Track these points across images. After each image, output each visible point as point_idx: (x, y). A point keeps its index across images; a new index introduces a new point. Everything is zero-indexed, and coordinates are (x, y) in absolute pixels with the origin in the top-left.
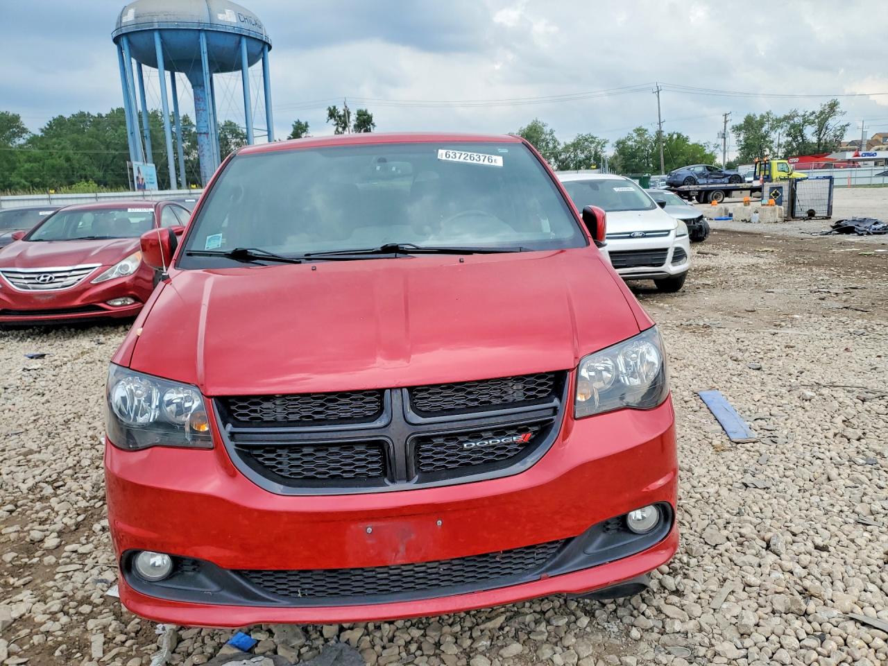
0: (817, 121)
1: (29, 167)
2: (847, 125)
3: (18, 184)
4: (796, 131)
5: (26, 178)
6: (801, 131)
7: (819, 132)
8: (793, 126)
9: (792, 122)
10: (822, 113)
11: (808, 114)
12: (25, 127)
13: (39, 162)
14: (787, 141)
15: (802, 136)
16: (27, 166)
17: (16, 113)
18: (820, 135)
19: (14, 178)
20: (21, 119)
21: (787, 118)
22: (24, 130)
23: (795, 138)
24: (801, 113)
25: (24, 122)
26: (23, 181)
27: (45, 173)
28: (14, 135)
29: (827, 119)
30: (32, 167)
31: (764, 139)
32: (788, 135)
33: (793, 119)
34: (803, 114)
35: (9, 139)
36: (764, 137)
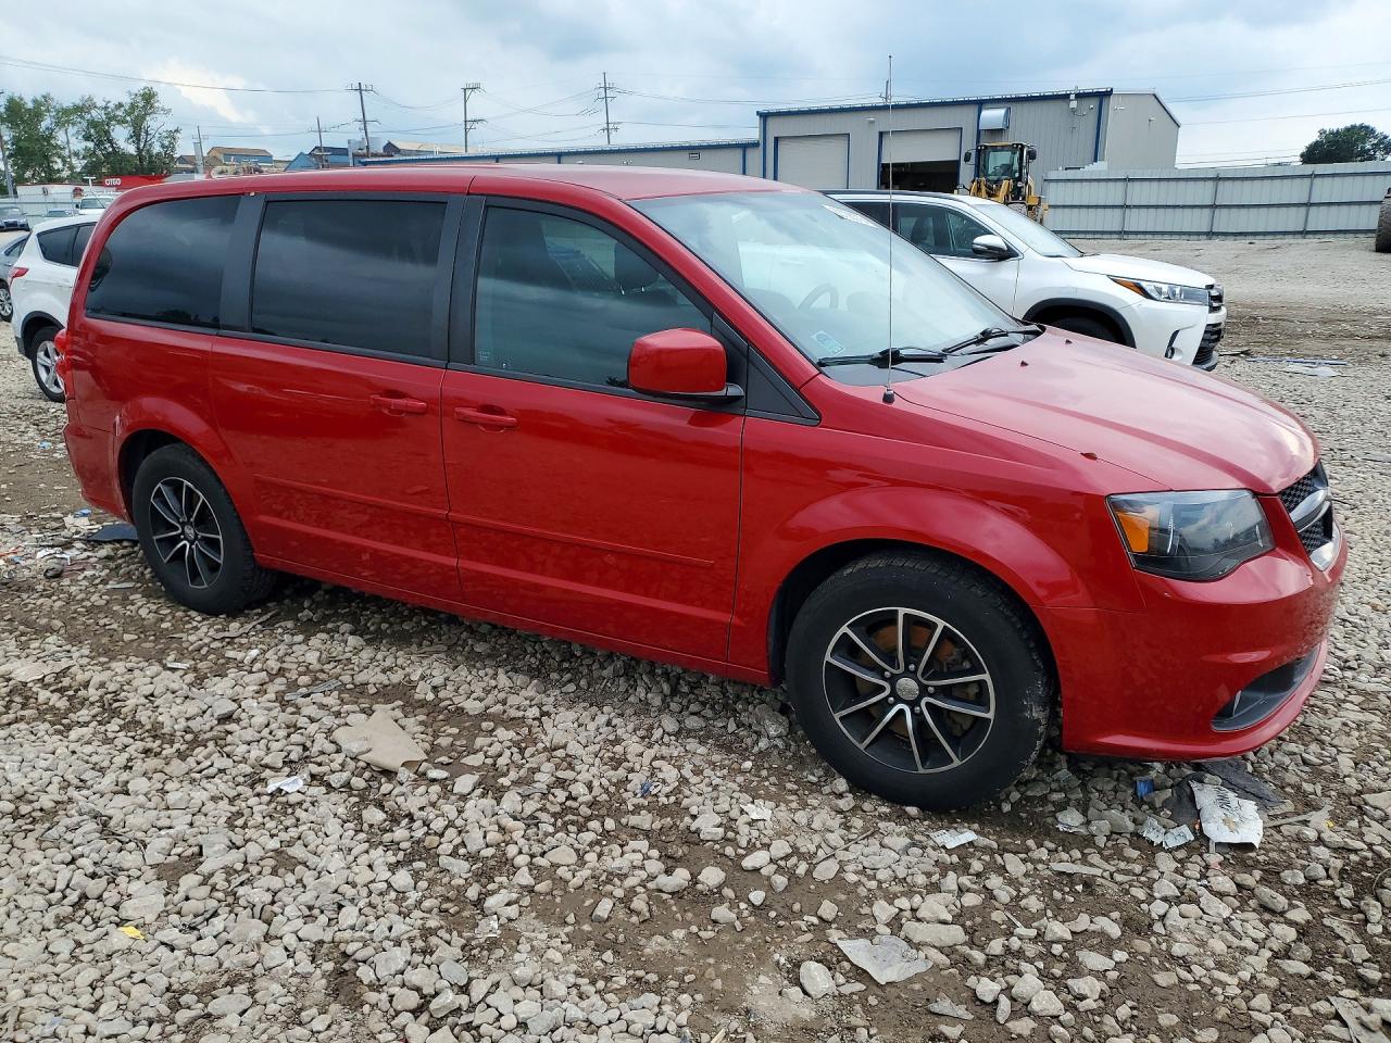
0: (128, 118)
2: (177, 131)
4: (98, 133)
6: (107, 133)
7: (136, 136)
8: (93, 124)
9: (88, 117)
10: (133, 106)
11: (111, 105)
14: (86, 149)
15: (111, 141)
18: (138, 144)
21: (79, 110)
23: (99, 143)
24: (100, 104)
29: (143, 118)
31: (48, 142)
32: (87, 138)
33: (89, 113)
34: (104, 104)
36: (48, 138)
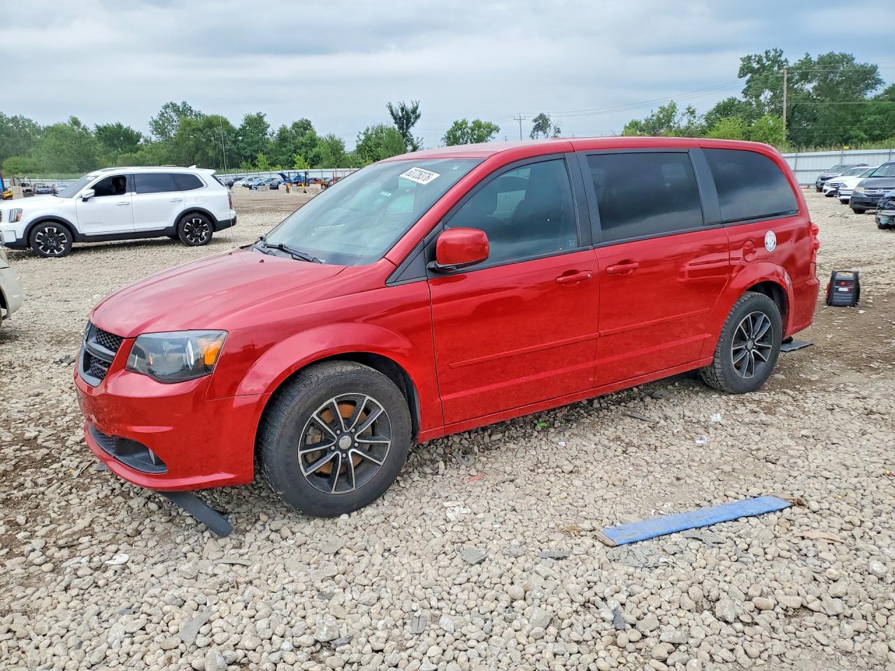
1: (872, 120)
3: (856, 137)
5: (865, 131)
12: (880, 77)
13: (884, 114)
16: (871, 118)
17: (874, 64)
19: (855, 132)
20: (878, 70)
22: (879, 82)
25: (881, 73)
26: (862, 134)
27: (887, 125)
28: (868, 87)
30: (875, 119)
35: (860, 91)
